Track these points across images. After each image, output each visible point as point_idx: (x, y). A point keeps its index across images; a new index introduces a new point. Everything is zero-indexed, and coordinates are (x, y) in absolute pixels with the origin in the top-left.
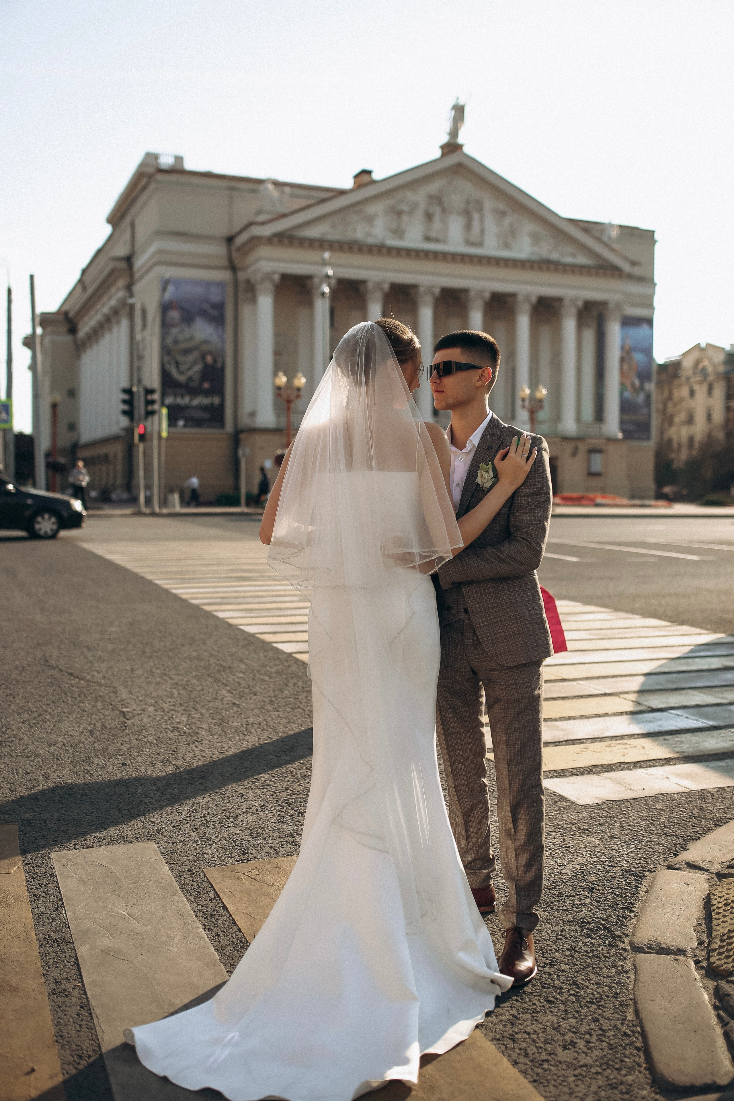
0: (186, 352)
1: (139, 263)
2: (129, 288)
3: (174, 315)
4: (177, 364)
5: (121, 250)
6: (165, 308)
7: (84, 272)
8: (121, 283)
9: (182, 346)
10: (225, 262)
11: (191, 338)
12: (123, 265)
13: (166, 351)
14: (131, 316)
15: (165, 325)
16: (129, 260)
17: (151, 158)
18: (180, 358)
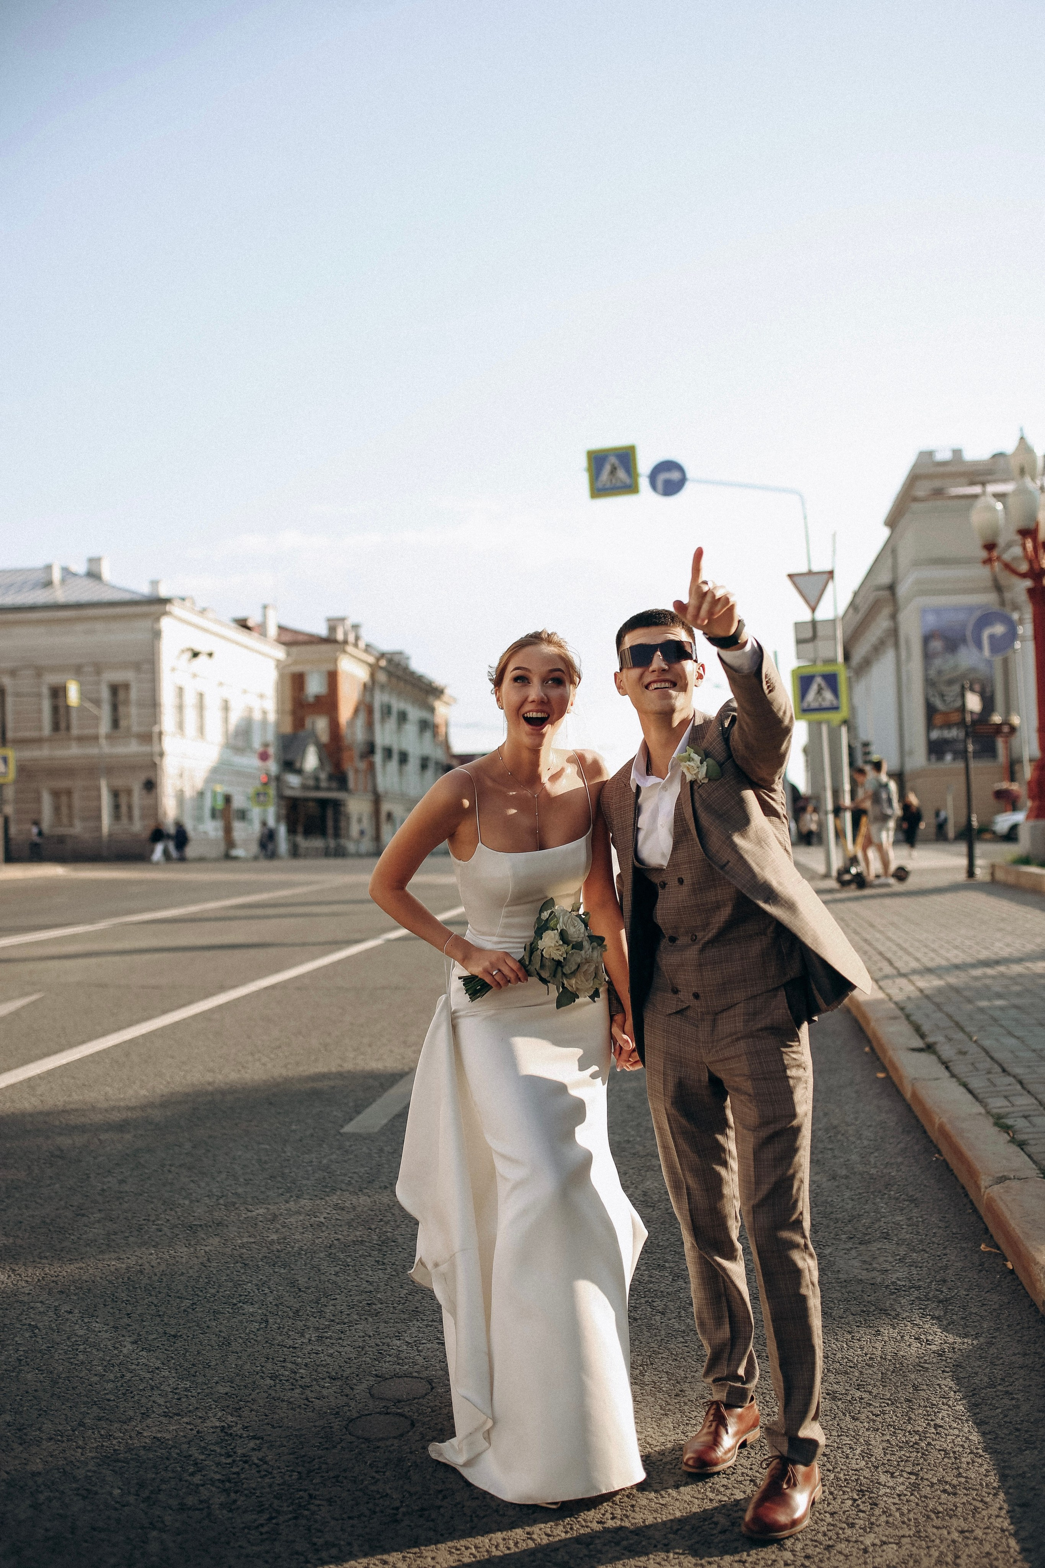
0: (950, 682)
1: (902, 590)
2: (894, 616)
3: (937, 645)
4: (942, 696)
5: (885, 578)
6: (927, 640)
7: (856, 594)
8: (886, 611)
9: (946, 677)
10: (990, 583)
11: (955, 667)
12: (886, 593)
13: (929, 683)
14: (897, 645)
15: (927, 656)
16: (892, 588)
17: (926, 456)
18: (945, 689)
